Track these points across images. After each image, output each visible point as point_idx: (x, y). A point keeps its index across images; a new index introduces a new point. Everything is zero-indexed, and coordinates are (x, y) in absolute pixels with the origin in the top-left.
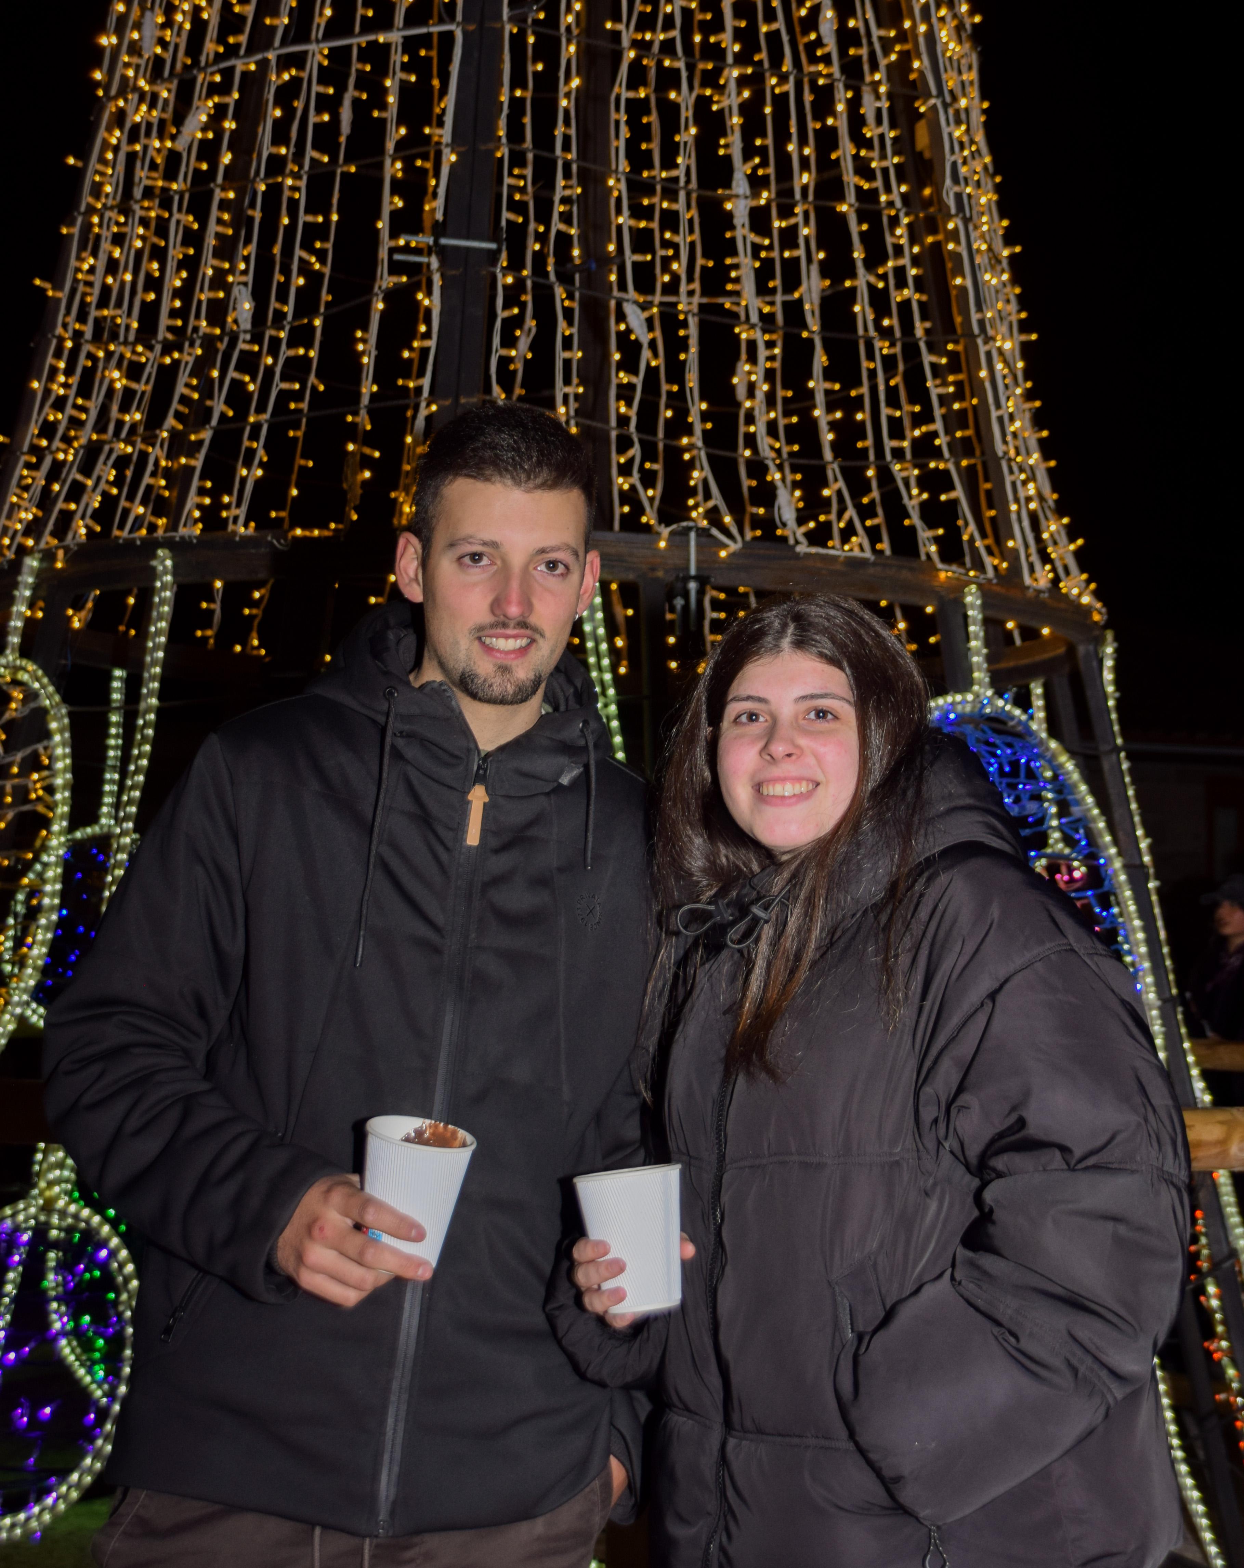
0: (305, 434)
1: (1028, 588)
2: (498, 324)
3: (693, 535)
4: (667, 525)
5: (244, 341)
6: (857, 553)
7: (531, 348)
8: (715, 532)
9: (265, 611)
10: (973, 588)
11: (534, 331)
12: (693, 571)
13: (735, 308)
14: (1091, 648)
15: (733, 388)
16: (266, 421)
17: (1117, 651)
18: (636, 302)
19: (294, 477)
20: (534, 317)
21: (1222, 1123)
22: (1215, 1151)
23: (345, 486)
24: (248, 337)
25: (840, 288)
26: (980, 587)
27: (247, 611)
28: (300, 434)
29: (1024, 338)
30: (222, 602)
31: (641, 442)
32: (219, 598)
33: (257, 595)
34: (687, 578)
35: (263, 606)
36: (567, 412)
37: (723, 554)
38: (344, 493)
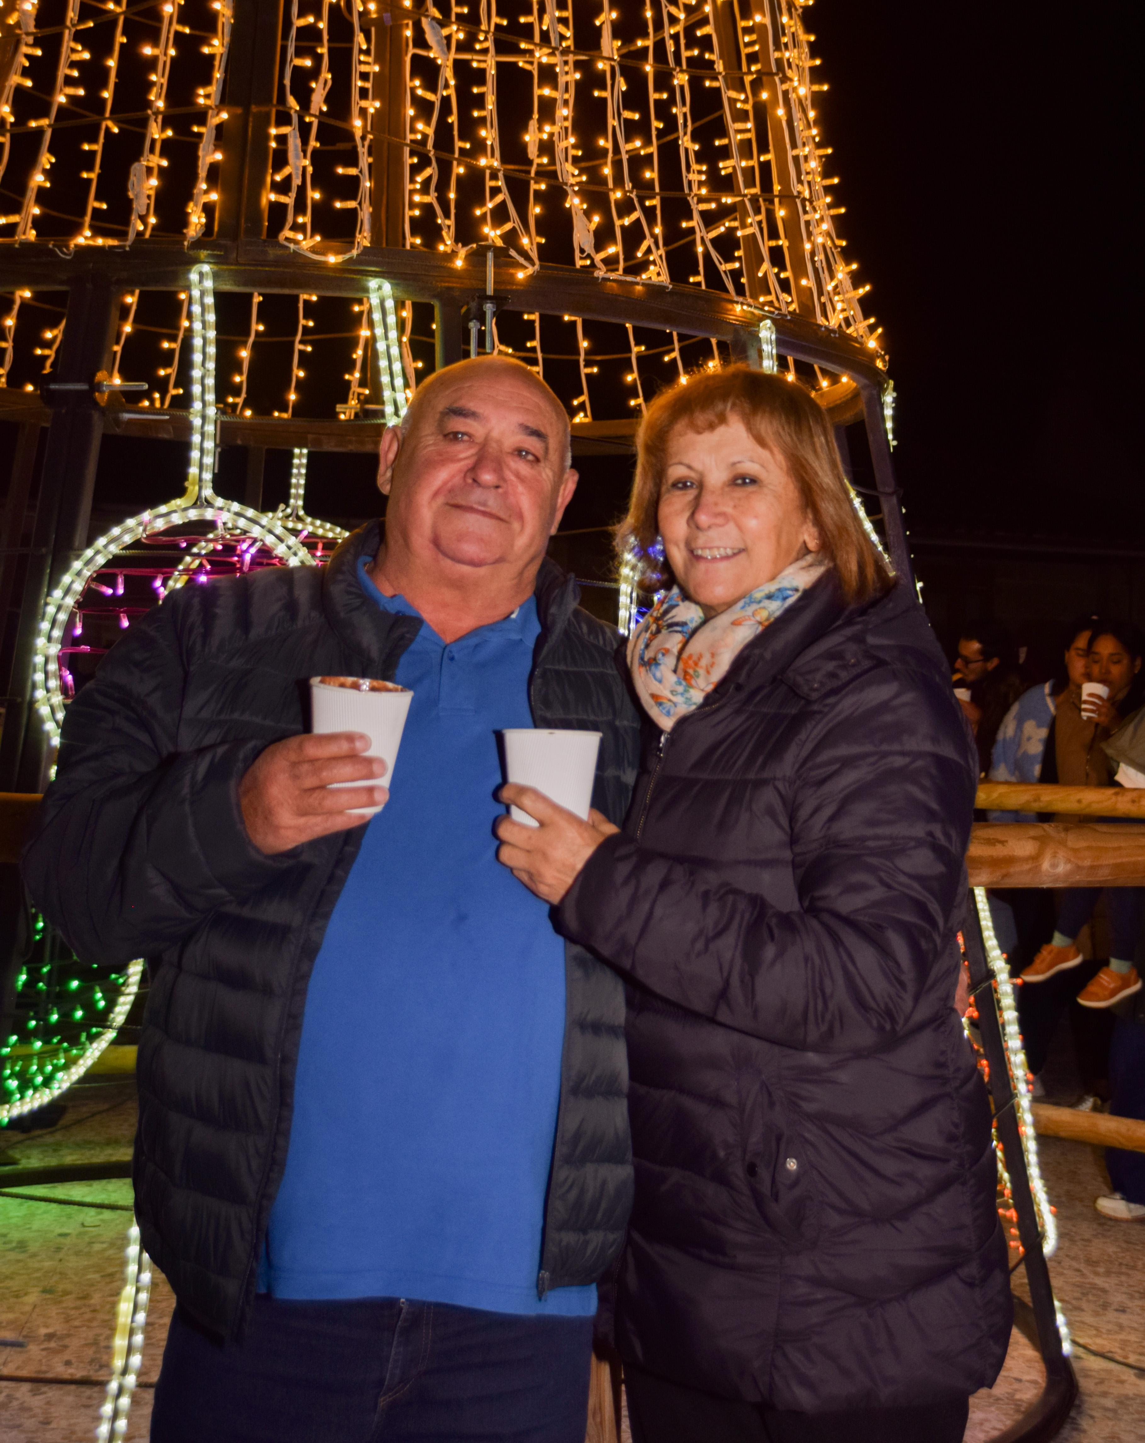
0: (99, 176)
1: (820, 326)
2: (294, 32)
3: (490, 255)
4: (464, 245)
5: (27, 45)
6: (655, 279)
7: (327, 100)
8: (513, 253)
9: (57, 352)
10: (768, 322)
11: (330, 83)
12: (490, 290)
13: (528, 67)
14: (875, 392)
15: (524, 147)
16: (49, 126)
17: (895, 400)
18: (434, 18)
19: (88, 219)
20: (330, 70)
21: (1034, 838)
22: (1026, 867)
23: (131, 195)
24: (30, 40)
25: (632, 48)
26: (774, 321)
27: (39, 352)
28: (93, 176)
29: (816, 88)
30: (15, 340)
31: (438, 160)
32: (11, 337)
33: (49, 335)
34: (484, 298)
35: (55, 347)
36: (365, 127)
37: (521, 275)
38: (130, 202)
